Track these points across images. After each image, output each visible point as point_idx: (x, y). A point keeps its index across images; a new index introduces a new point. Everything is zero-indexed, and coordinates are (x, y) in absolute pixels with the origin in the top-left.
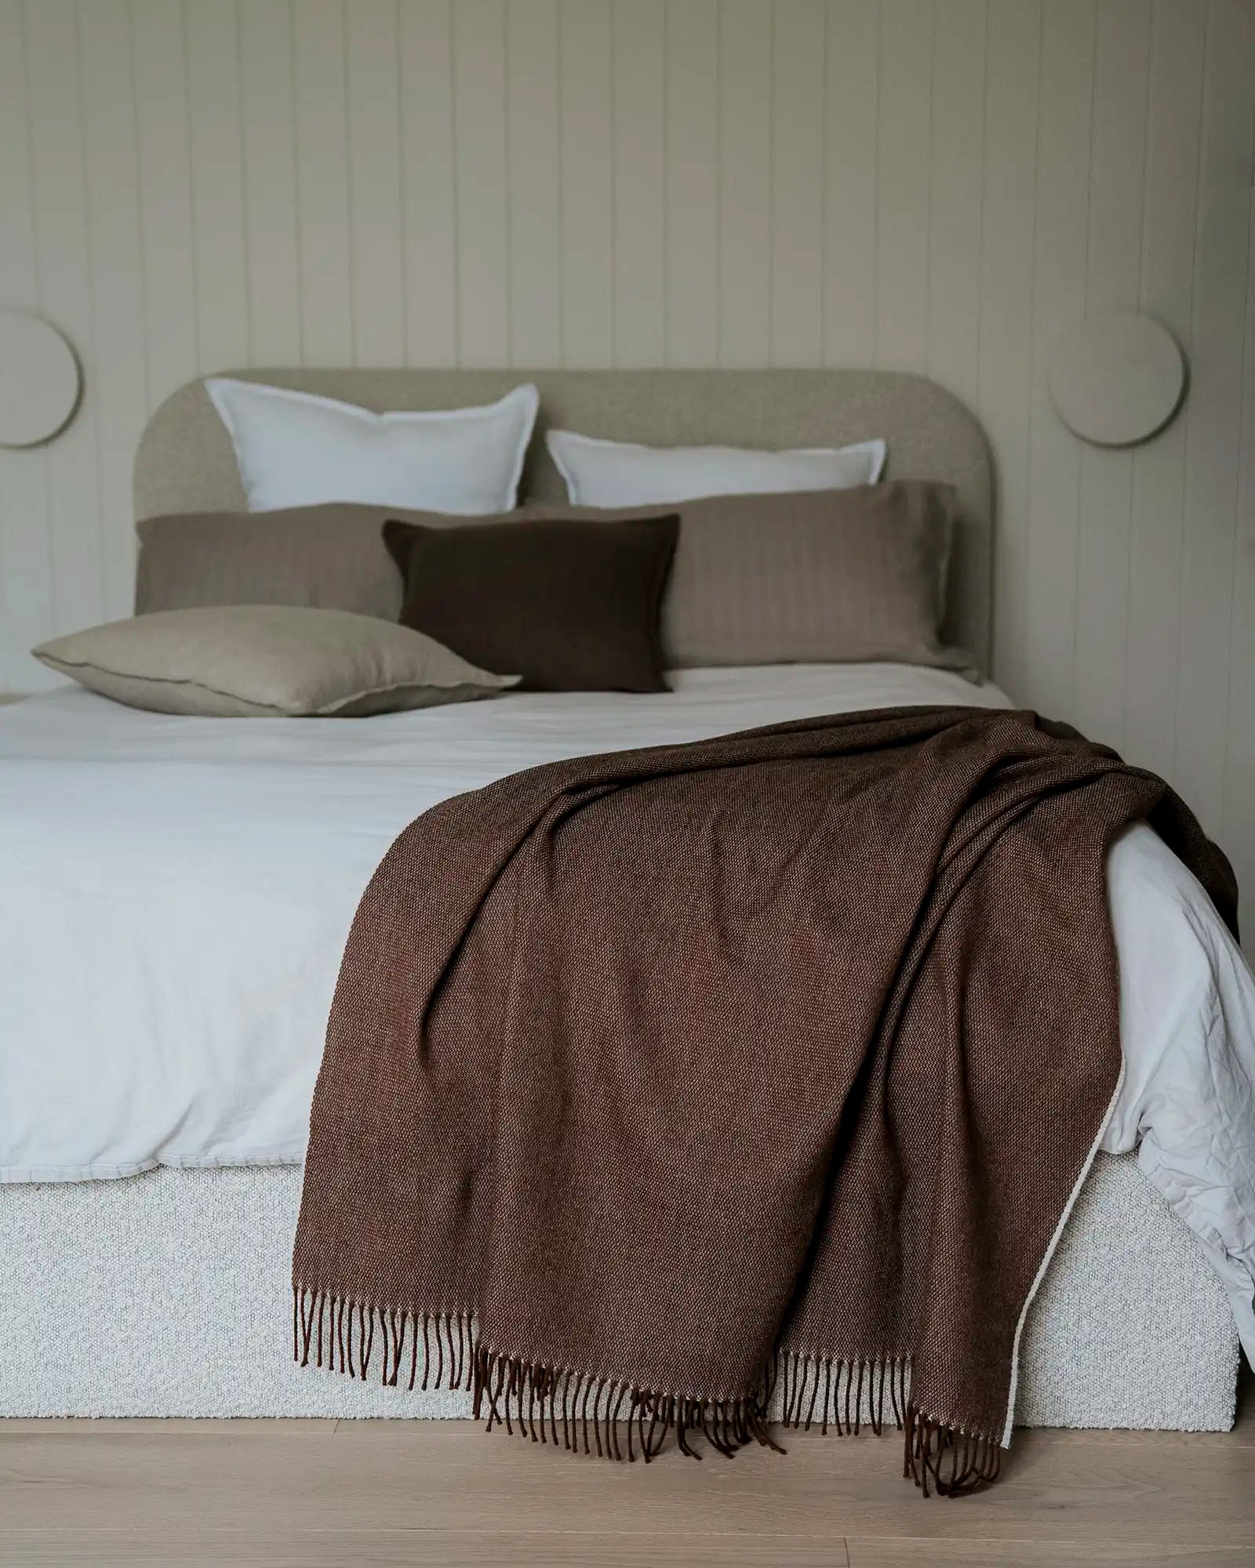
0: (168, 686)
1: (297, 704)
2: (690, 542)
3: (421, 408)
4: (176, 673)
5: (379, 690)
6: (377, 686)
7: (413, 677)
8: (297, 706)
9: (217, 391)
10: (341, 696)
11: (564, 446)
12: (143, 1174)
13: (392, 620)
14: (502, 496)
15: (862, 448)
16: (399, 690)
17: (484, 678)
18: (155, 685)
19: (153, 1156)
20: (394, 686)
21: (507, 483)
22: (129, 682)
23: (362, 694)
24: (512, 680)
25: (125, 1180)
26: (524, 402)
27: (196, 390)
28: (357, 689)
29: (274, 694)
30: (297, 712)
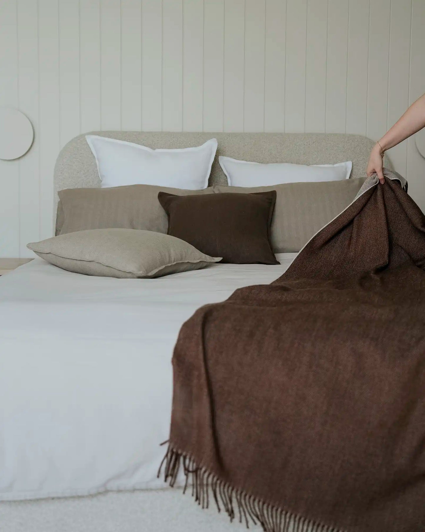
0: (85, 263)
1: (141, 272)
2: (280, 202)
3: (170, 147)
4: (88, 257)
5: (170, 265)
6: (169, 263)
7: (182, 259)
8: (141, 273)
9: (90, 139)
10: (156, 268)
11: (225, 162)
12: (100, 493)
13: (163, 233)
14: (203, 182)
15: (343, 164)
16: (177, 264)
17: (208, 258)
18: (79, 262)
19: (105, 485)
20: (175, 263)
21: (205, 177)
22: (68, 260)
23: (164, 266)
24: (219, 259)
25: (91, 496)
26: (212, 145)
27: (81, 138)
28: (162, 264)
29: (132, 267)
30: (140, 275)
